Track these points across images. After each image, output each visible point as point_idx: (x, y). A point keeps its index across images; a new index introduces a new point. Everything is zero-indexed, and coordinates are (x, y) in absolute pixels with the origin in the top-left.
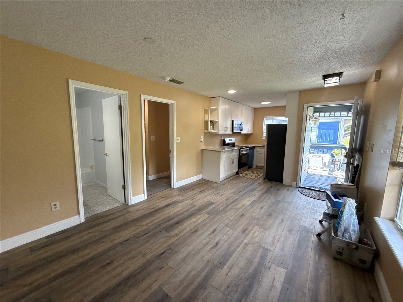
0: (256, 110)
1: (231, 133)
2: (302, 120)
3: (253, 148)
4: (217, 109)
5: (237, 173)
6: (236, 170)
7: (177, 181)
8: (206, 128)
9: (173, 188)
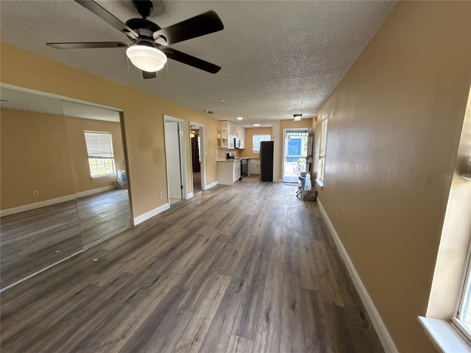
0: (246, 129)
1: (234, 148)
2: (283, 139)
3: (248, 160)
4: (226, 130)
5: (240, 179)
6: (240, 177)
7: (206, 185)
8: (219, 144)
9: (204, 190)
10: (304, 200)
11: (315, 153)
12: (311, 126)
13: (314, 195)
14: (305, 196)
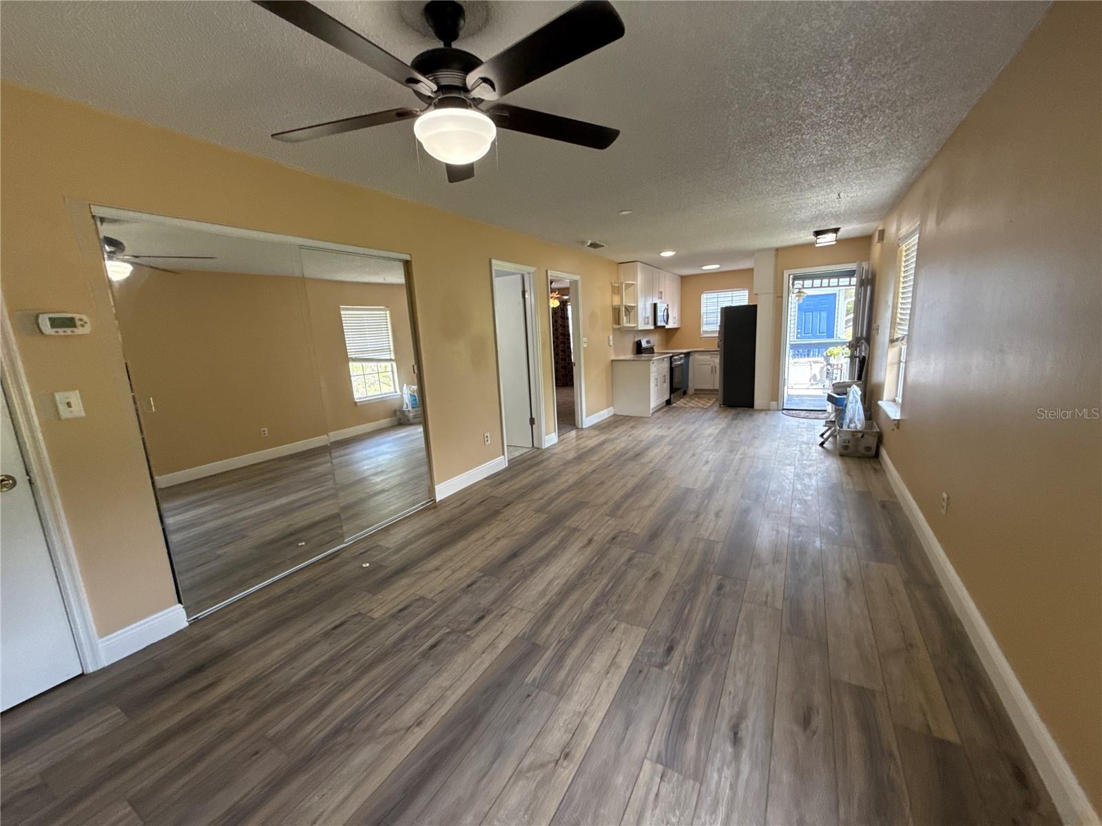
0: (684, 279)
1: (653, 327)
2: (782, 297)
3: (688, 355)
4: (634, 284)
5: (668, 402)
6: (667, 397)
7: (587, 416)
8: (617, 320)
9: (582, 429)
10: (842, 455)
11: (878, 329)
12: (867, 256)
13: (872, 442)
14: (844, 444)
